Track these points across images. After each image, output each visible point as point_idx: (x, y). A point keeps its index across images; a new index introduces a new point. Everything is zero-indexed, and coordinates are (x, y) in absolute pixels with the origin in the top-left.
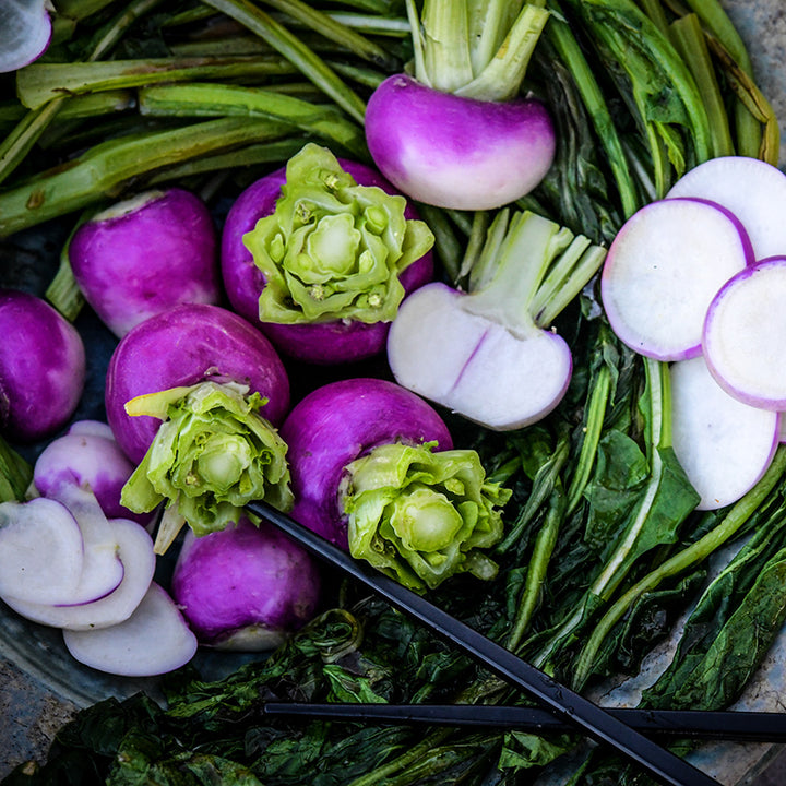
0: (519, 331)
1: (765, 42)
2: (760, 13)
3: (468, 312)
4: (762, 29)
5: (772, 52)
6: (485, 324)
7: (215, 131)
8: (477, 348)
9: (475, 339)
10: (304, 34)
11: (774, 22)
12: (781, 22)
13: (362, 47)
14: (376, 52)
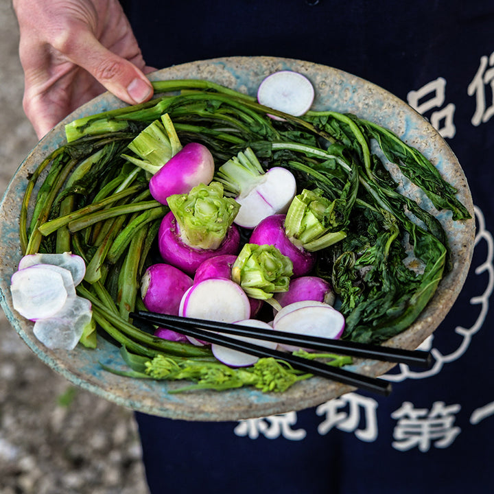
0: (263, 181)
1: (204, 76)
2: (194, 73)
3: (245, 197)
4: (199, 75)
5: (208, 76)
6: (254, 191)
7: (136, 242)
8: (261, 196)
9: (258, 195)
10: (117, 204)
11: (200, 70)
12: (201, 68)
13: (132, 190)
14: (137, 186)
